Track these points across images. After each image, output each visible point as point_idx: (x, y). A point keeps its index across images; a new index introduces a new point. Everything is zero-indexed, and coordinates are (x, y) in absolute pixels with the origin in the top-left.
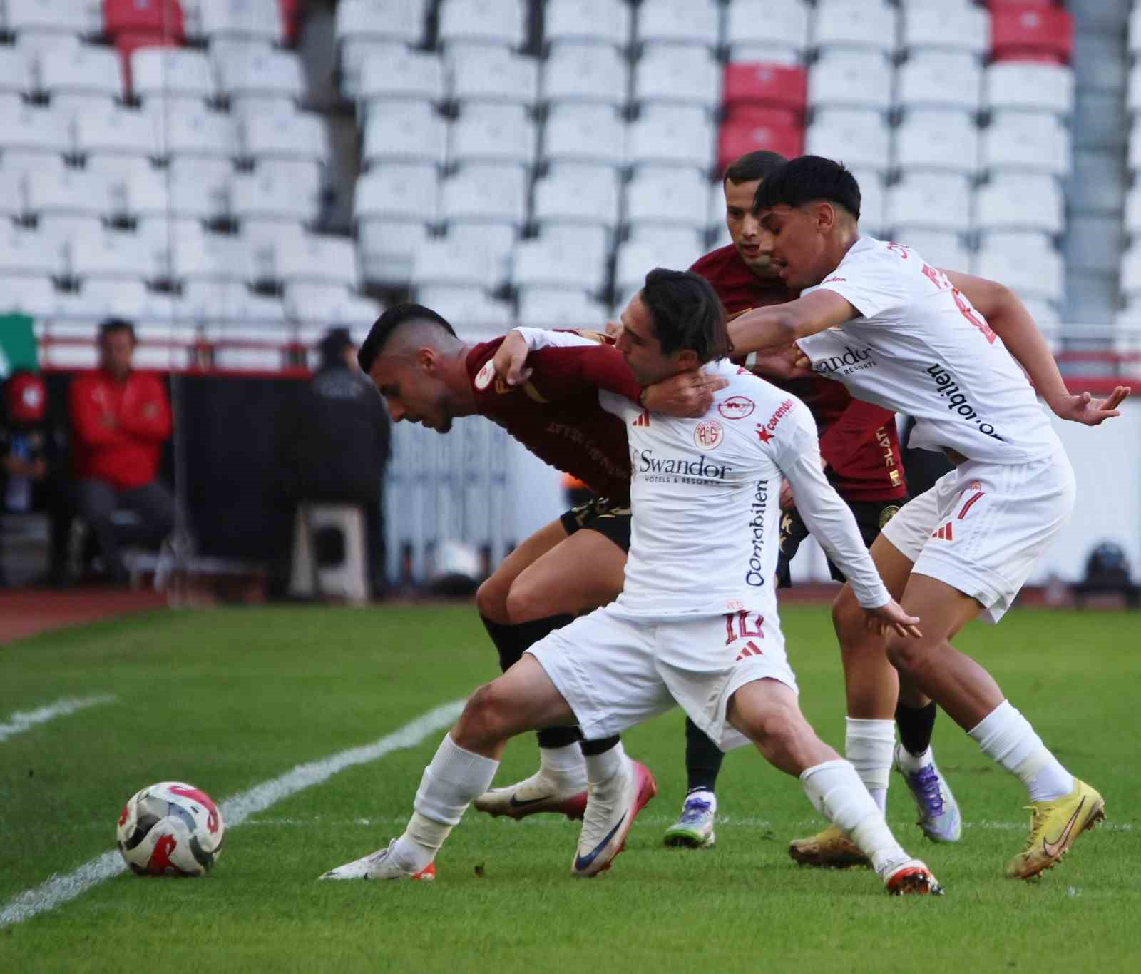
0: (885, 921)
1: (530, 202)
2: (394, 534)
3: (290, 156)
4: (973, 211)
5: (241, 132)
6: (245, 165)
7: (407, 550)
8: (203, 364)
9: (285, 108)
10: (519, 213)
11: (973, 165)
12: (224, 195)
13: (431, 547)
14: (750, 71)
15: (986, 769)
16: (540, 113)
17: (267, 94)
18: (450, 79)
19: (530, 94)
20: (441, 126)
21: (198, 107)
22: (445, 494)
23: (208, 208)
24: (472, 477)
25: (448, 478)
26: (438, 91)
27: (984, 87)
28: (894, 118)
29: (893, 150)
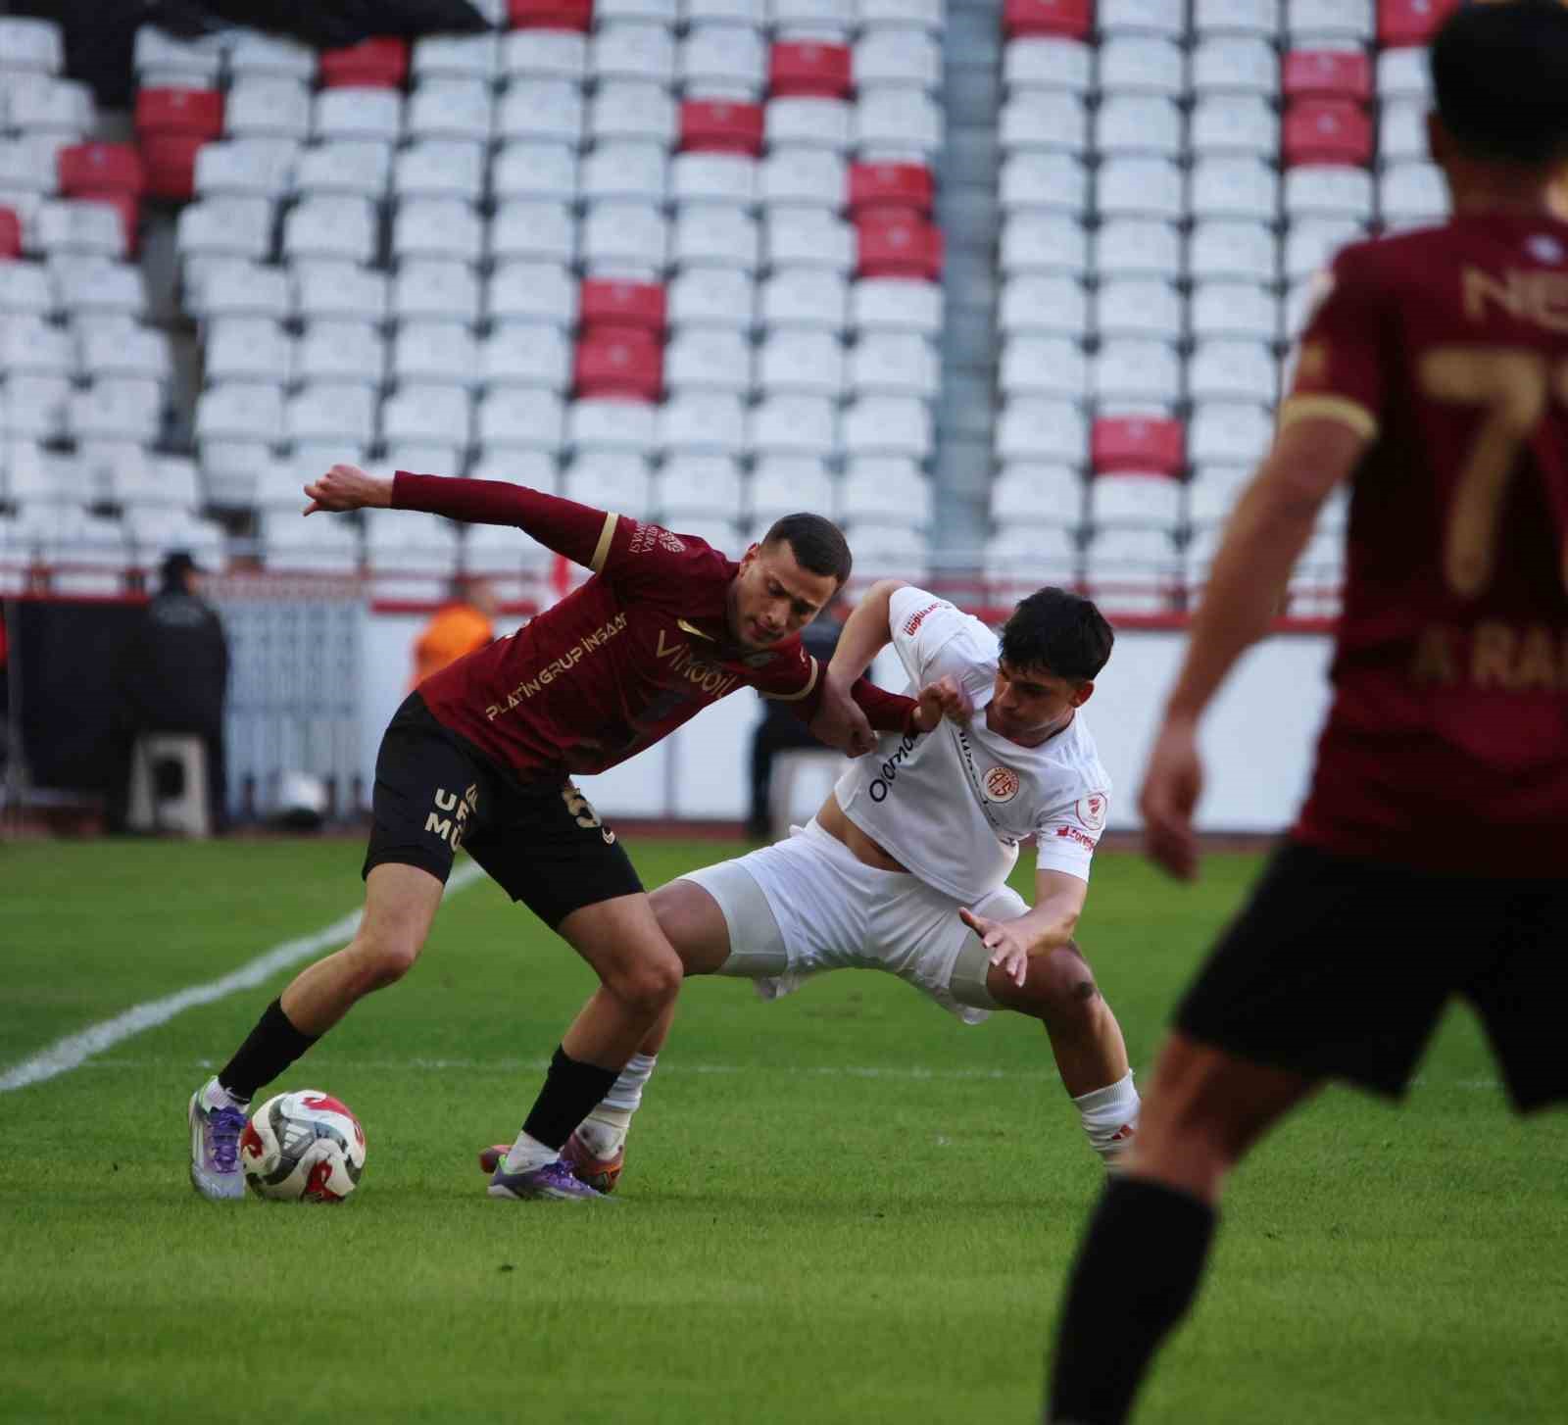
0: (747, 1170)
1: (378, 422)
2: (236, 766)
3: (129, 374)
4: (837, 434)
5: (79, 350)
6: (83, 382)
7: (249, 783)
8: (38, 587)
9: (125, 325)
10: (366, 433)
11: (836, 384)
12: (61, 414)
13: (275, 778)
14: (607, 288)
15: (851, 1015)
16: (389, 330)
17: (108, 310)
18: (296, 295)
19: (378, 309)
20: (285, 345)
21: (35, 324)
22: (287, 724)
23: (43, 426)
24: (317, 707)
25: (291, 707)
26: (283, 306)
27: (849, 305)
28: (757, 337)
29: (755, 369)
